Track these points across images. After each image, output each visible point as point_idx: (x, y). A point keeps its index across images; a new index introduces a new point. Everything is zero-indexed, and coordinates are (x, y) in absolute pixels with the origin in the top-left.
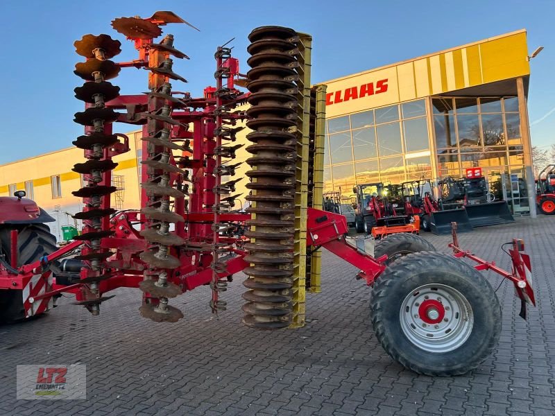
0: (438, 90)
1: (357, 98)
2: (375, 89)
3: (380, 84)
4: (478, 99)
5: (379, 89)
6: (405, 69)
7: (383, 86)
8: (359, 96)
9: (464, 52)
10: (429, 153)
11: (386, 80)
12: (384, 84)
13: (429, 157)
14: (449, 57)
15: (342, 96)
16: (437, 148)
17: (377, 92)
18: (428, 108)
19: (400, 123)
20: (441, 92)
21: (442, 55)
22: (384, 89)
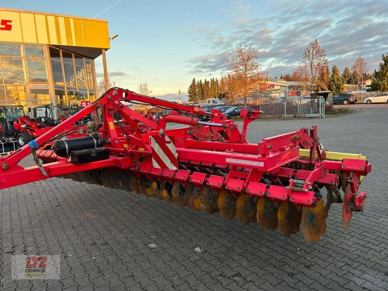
0: (54, 42)
3: (4, 22)
4: (73, 55)
5: (4, 26)
6: (27, 18)
7: (7, 26)
9: (72, 21)
11: (10, 21)
12: (8, 23)
14: (61, 20)
17: (1, 29)
18: (47, 53)
19: (23, 59)
20: (57, 44)
21: (56, 17)
22: (9, 28)
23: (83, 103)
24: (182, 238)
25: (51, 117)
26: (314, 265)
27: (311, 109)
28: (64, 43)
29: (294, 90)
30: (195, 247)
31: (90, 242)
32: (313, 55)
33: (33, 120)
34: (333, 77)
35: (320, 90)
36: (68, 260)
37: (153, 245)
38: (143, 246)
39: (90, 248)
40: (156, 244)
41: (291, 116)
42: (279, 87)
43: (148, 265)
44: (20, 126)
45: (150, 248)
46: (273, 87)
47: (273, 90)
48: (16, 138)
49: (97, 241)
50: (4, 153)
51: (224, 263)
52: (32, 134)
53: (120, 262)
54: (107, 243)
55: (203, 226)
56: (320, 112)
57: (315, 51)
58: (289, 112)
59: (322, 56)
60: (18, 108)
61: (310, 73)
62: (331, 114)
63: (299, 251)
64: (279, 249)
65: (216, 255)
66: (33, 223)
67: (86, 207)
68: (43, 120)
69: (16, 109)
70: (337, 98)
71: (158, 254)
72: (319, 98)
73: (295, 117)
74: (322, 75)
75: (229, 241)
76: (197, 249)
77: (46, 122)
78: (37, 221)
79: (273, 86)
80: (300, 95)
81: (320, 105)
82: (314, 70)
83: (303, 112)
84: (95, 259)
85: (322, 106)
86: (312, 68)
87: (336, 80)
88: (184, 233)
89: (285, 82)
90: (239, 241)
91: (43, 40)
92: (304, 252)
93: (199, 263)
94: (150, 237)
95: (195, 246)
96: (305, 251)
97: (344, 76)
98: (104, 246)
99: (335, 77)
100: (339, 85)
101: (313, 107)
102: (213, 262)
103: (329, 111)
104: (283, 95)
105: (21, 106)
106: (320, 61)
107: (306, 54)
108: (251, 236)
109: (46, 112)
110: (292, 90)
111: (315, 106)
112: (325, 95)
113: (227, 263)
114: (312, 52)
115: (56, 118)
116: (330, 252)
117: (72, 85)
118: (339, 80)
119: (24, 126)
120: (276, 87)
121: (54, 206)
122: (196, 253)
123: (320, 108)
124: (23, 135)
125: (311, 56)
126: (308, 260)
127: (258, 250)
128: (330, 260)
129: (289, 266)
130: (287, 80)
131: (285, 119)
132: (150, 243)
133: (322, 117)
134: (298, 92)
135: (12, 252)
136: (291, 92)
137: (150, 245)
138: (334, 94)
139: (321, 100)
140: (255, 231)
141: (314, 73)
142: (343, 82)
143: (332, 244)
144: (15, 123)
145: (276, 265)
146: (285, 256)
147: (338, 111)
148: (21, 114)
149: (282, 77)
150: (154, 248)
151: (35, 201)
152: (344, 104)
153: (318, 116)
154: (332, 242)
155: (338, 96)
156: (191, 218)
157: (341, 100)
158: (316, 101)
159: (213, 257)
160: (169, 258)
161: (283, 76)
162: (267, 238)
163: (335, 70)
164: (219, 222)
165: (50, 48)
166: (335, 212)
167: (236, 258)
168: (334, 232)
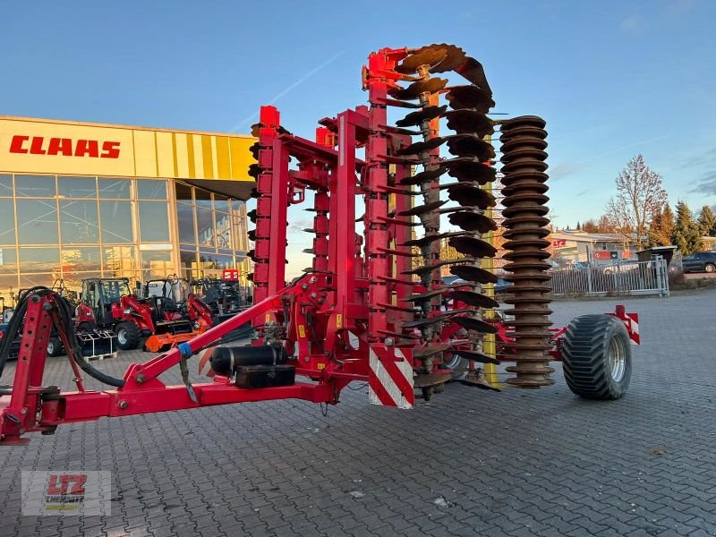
0: (184, 174)
1: (71, 154)
2: (101, 151)
3: (107, 145)
4: (212, 195)
5: (107, 152)
6: (144, 137)
7: (112, 151)
8: (74, 152)
9: (213, 139)
10: (171, 246)
11: (118, 144)
12: (114, 147)
13: (169, 251)
14: (197, 140)
15: (45, 146)
16: (180, 241)
17: (103, 156)
18: (171, 192)
19: (133, 203)
20: (188, 177)
21: (190, 135)
22: (114, 154)
23: (226, 274)
24: (411, 484)
25: (171, 297)
26: (664, 530)
27: (641, 280)
28: (200, 175)
29: (605, 248)
30: (436, 498)
31: (248, 486)
32: (636, 183)
33: (143, 302)
34: (679, 222)
35: (655, 244)
36: (213, 513)
37: (358, 494)
38: (341, 494)
39: (249, 495)
40: (363, 491)
41: (603, 293)
42: (575, 244)
43: (352, 523)
44: (121, 312)
45: (354, 497)
46: (564, 244)
47: (564, 250)
48: (115, 331)
49: (259, 486)
50: (94, 356)
51: (491, 522)
52: (140, 325)
53: (303, 516)
54: (278, 489)
55: (448, 467)
56: (660, 285)
57: (639, 177)
58: (597, 286)
59: (654, 185)
60: (120, 283)
61: (632, 214)
62: (683, 289)
63: (634, 507)
64: (594, 505)
65: (476, 511)
66: (149, 457)
67: (235, 435)
68: (159, 302)
69: (116, 283)
70: (691, 260)
71: (368, 507)
72: (654, 259)
73: (609, 295)
74: (658, 219)
75: (499, 490)
76: (439, 501)
77: (163, 305)
78: (157, 456)
79: (564, 241)
80: (616, 258)
81: (658, 273)
82: (640, 209)
83: (624, 285)
84: (258, 512)
85: (661, 275)
86: (636, 207)
87: (686, 228)
88: (414, 476)
89: (586, 234)
90: (517, 489)
91: (167, 172)
92: (643, 509)
93: (446, 523)
94: (352, 482)
95: (434, 495)
96: (646, 509)
97: (701, 223)
98: (272, 493)
99: (683, 223)
100: (693, 238)
101: (644, 277)
102: (471, 521)
103: (676, 283)
104: (583, 258)
105: (126, 279)
106: (651, 194)
107: (623, 182)
108: (538, 483)
109: (164, 289)
110: (600, 250)
111: (648, 274)
112: (667, 254)
113: (498, 523)
114: (634, 178)
115: (179, 299)
116: (695, 510)
117: (208, 244)
118: (692, 228)
119: (128, 312)
120: (569, 245)
121: (183, 433)
122: (438, 507)
123: (659, 278)
124: (126, 327)
125: (633, 185)
126: (653, 523)
127: (554, 505)
128: (697, 522)
129: (617, 531)
130: (590, 232)
131: (590, 299)
132: (353, 490)
133: (664, 295)
134: (612, 253)
135: (119, 499)
136: (600, 253)
137: (353, 493)
138: (685, 255)
139: (660, 263)
140: (546, 475)
141: (641, 215)
142: (700, 234)
143: (699, 498)
144: (114, 307)
145: (590, 529)
146: (607, 516)
147: (695, 284)
148: (125, 292)
149: (578, 226)
150: (361, 498)
151: (151, 427)
152: (706, 272)
153: (657, 293)
154: (700, 494)
155: (692, 258)
156: (425, 454)
157: (700, 264)
158: (649, 266)
159: (469, 514)
160: (388, 513)
161: (581, 227)
162: (569, 486)
163: (682, 210)
164: (477, 460)
165: (177, 184)
166: (703, 447)
167: (513, 515)
168: (701, 478)
